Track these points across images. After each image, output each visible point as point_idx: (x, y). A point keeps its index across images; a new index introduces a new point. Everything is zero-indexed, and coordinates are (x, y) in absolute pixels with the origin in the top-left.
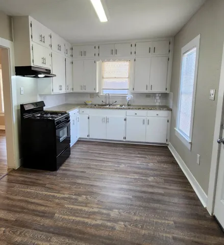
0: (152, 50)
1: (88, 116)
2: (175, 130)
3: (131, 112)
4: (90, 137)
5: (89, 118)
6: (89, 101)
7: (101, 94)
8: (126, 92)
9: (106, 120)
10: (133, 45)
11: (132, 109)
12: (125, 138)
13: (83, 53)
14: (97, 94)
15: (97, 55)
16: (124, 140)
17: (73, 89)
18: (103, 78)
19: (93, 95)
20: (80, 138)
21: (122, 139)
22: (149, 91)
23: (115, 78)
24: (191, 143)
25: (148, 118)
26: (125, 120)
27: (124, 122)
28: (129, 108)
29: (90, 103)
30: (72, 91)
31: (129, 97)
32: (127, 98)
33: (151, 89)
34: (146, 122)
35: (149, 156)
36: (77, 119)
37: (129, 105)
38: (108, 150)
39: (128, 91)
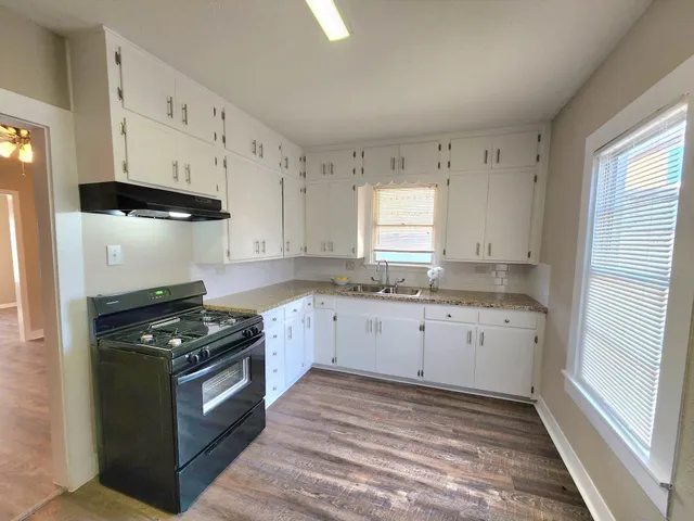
0: (493, 156)
1: (333, 313)
2: (564, 377)
3: (437, 311)
4: (339, 363)
5: (335, 319)
7: (371, 262)
8: (427, 258)
9: (376, 327)
10: (445, 147)
11: (440, 302)
12: (421, 374)
13: (328, 169)
14: (362, 264)
15: (358, 171)
16: (420, 379)
17: (306, 248)
18: (376, 225)
19: (351, 263)
21: (415, 377)
22: (483, 258)
23: (403, 225)
24: (669, 489)
25: (481, 329)
26: (422, 328)
27: (420, 333)
28: (433, 301)
29: (344, 281)
31: (434, 271)
32: (429, 272)
33: (490, 254)
34: (476, 338)
35: (484, 448)
36: (306, 321)
37: (433, 290)
38: (373, 410)
39: (432, 257)
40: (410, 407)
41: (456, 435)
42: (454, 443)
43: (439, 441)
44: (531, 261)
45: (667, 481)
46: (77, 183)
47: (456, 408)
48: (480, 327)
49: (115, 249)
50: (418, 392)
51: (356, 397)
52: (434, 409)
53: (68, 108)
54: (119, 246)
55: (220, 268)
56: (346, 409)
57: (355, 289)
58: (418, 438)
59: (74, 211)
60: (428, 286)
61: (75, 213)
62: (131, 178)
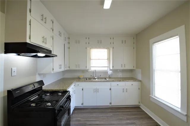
0: (124, 42)
1: (82, 88)
3: (114, 84)
4: (84, 105)
5: (83, 89)
6: (81, 75)
7: (90, 71)
8: (106, 69)
9: (96, 91)
10: (112, 38)
11: (115, 81)
12: (111, 103)
13: (77, 42)
14: (87, 71)
15: (87, 43)
16: (110, 105)
17: (69, 67)
19: (85, 71)
20: (75, 107)
21: (109, 105)
22: (123, 68)
23: (99, 59)
26: (110, 89)
27: (110, 91)
28: (113, 81)
30: (68, 69)
31: (110, 72)
32: (109, 73)
33: (125, 67)
34: (125, 90)
35: (136, 121)
36: (74, 92)
37: (110, 78)
38: (102, 118)
39: (108, 68)
40: (111, 114)
41: (128, 119)
42: (128, 121)
43: (125, 122)
44: (134, 68)
45: (186, 114)
46: (4, 42)
47: (122, 112)
48: (126, 87)
49: (14, 69)
50: (111, 109)
51: (94, 115)
52: (117, 113)
53: (4, 13)
54: (16, 68)
55: (44, 75)
56: (94, 119)
57: (86, 79)
58: (119, 123)
59: (2, 53)
60: (108, 77)
61: (2, 54)
62: (31, 41)
